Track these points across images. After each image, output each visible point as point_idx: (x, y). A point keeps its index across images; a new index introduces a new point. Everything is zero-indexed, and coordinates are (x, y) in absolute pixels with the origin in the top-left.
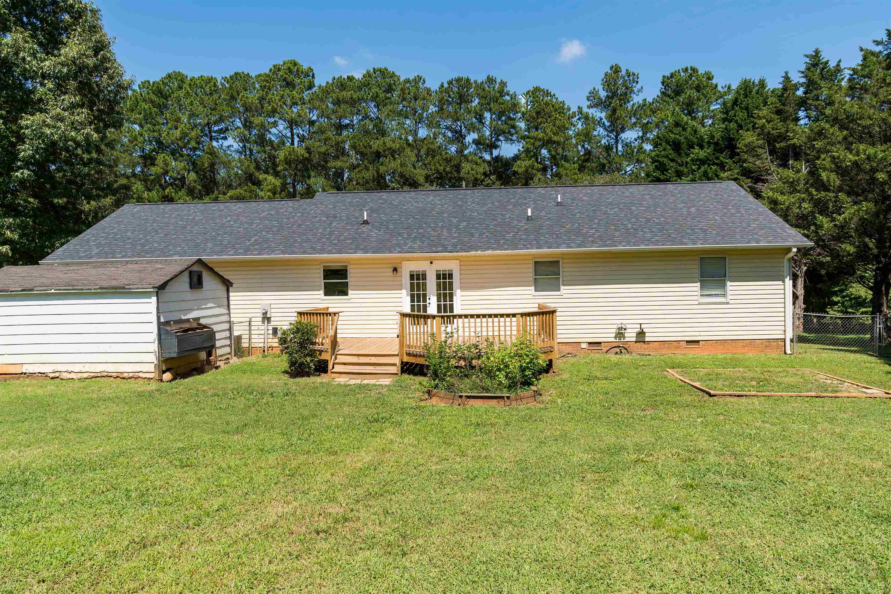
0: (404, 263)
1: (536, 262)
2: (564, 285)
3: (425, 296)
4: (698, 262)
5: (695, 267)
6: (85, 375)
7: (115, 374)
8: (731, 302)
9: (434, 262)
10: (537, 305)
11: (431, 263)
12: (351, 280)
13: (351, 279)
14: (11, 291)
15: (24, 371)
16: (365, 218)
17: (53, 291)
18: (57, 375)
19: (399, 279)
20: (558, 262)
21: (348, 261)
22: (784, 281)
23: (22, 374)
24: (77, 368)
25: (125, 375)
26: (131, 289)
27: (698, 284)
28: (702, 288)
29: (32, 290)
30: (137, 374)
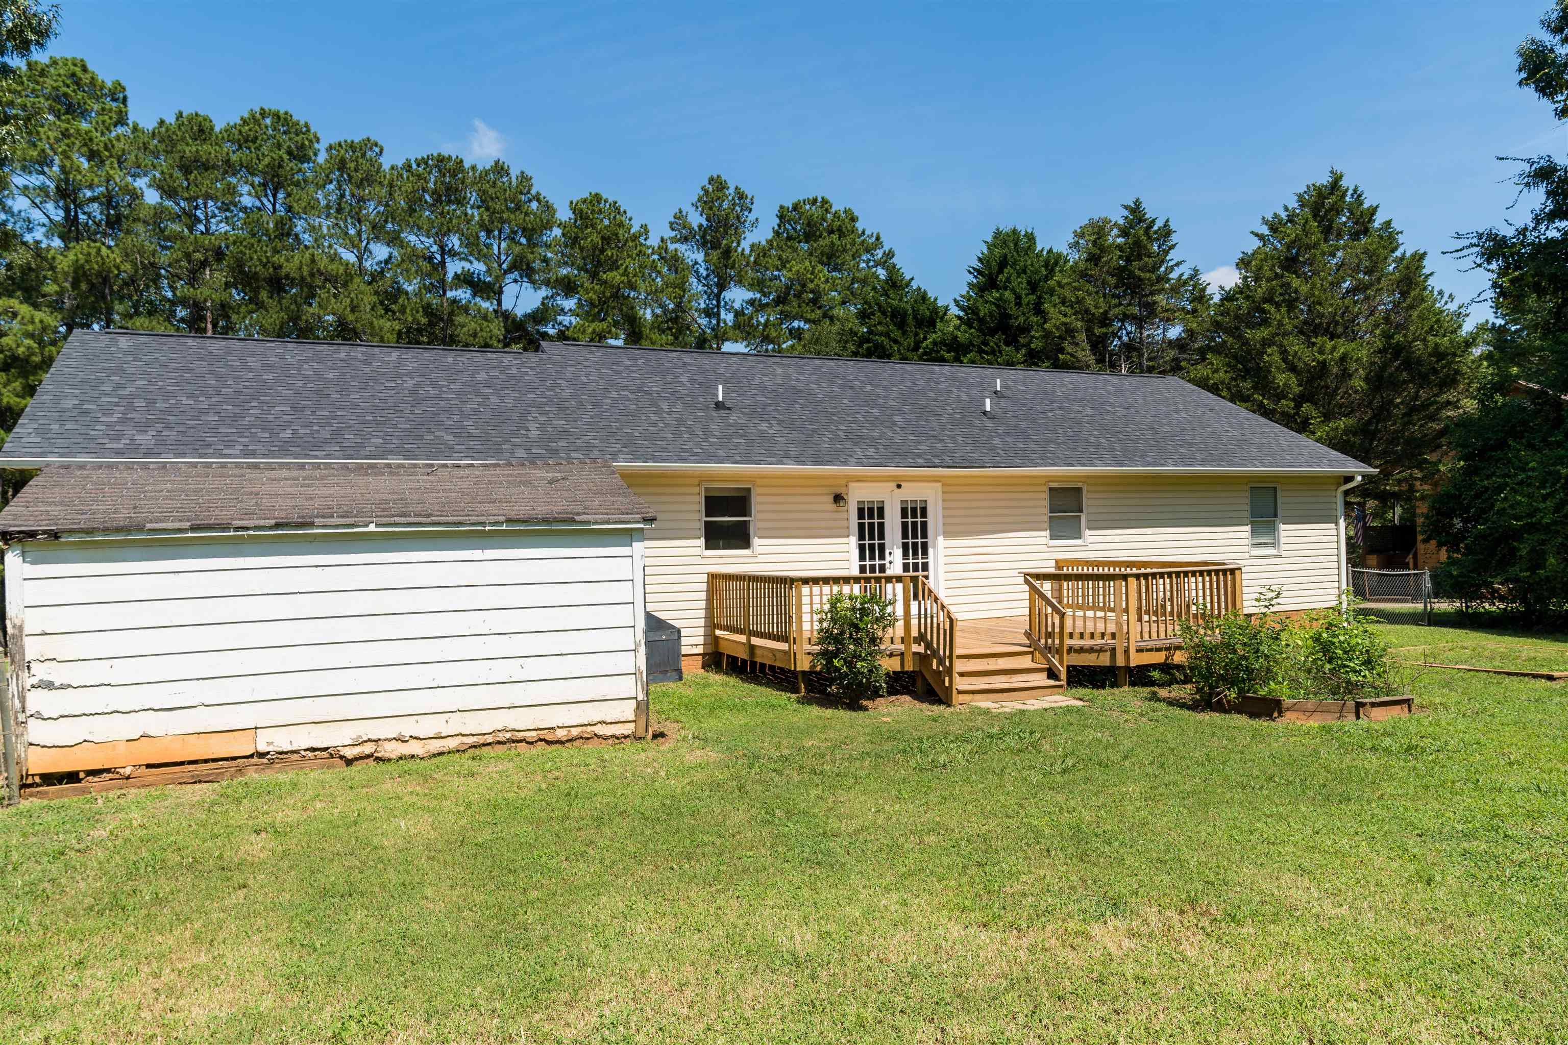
0: (852, 485)
1: (1050, 489)
2: (1090, 529)
3: (882, 548)
4: (1248, 494)
5: (1243, 502)
6: (452, 743)
7: (534, 734)
8: (1284, 554)
9: (903, 484)
10: (1053, 563)
11: (899, 486)
12: (756, 519)
13: (760, 516)
14: (237, 529)
15: (262, 748)
16: (720, 399)
17: (372, 528)
18: (368, 749)
19: (844, 515)
20: (1078, 490)
21: (753, 479)
22: (1337, 524)
23: (252, 756)
24: (426, 727)
25: (561, 734)
26: (588, 523)
27: (1248, 528)
28: (1254, 533)
29: (311, 525)
30: (589, 729)
